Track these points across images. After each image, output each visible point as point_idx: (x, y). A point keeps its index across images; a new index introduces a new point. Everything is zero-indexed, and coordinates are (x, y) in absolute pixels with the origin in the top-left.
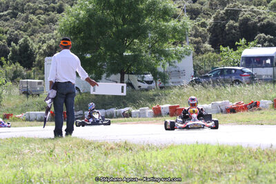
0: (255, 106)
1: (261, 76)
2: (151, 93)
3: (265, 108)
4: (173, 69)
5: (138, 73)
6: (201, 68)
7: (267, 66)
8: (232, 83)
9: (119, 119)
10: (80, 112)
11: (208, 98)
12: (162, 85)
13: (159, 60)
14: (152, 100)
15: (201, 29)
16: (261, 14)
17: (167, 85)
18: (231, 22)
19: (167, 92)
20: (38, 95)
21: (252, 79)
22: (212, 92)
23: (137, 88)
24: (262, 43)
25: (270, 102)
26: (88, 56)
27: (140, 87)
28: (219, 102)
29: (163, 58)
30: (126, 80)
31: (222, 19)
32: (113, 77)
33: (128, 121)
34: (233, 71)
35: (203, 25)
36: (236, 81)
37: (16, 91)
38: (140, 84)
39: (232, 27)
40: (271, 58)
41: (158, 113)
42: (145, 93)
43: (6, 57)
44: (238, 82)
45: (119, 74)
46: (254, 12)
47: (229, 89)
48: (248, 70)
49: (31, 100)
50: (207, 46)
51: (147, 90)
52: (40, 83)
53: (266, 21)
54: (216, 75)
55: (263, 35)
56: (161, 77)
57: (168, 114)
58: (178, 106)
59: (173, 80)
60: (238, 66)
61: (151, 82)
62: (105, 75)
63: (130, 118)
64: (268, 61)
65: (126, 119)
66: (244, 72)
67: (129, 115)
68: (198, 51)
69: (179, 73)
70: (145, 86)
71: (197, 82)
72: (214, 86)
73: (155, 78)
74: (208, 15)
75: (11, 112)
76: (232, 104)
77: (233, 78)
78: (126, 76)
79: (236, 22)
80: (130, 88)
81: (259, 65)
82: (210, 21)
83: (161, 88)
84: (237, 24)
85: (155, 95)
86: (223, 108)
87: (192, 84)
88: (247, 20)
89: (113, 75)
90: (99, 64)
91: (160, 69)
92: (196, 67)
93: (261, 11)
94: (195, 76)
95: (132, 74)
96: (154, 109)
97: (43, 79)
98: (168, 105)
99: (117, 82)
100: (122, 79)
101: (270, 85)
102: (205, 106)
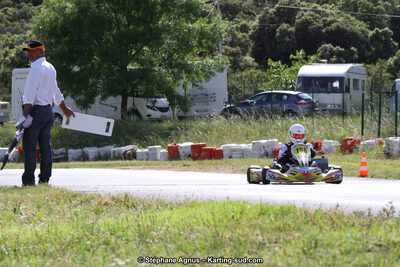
1: (325, 105)
2: (165, 125)
3: (329, 151)
4: (198, 92)
5: (148, 95)
6: (238, 91)
7: (334, 90)
8: (284, 114)
9: (121, 162)
10: (61, 150)
11: (247, 135)
12: (182, 114)
13: (177, 77)
14: (165, 135)
15: (240, 35)
16: (327, 15)
17: (188, 114)
18: (285, 26)
19: (188, 124)
20: (2, 123)
21: (312, 109)
22: (254, 126)
23: (145, 117)
24: (329, 58)
26: (76, 69)
27: (149, 116)
28: (264, 141)
29: (184, 75)
30: (129, 105)
31: (272, 20)
32: (111, 100)
34: (285, 97)
35: (244, 29)
36: (289, 111)
38: (150, 111)
39: (284, 33)
40: (340, 79)
41: (174, 155)
42: (157, 124)
44: (292, 113)
45: (119, 98)
46: (318, 12)
47: (279, 123)
48: (306, 96)
50: (249, 59)
51: (160, 120)
52: (4, 106)
53: (334, 25)
54: (260, 102)
55: (329, 46)
56: (180, 102)
57: (189, 156)
58: (204, 145)
59: (198, 107)
60: (293, 89)
61: (166, 110)
62: (100, 97)
63: (134, 161)
64: (336, 84)
65: (128, 161)
66: (300, 99)
67: (133, 156)
68: (235, 66)
69: (207, 97)
70: (157, 114)
71: (233, 111)
72: (257, 118)
73: (172, 104)
74: (250, 15)
77: (285, 108)
78: (130, 100)
79: (292, 26)
80: (136, 117)
81: (324, 90)
83: (181, 118)
84: (292, 29)
85: (171, 129)
86: (269, 150)
87: (226, 113)
88: (307, 23)
89: (112, 97)
90: (91, 81)
91: (179, 91)
92: (231, 90)
93: (328, 11)
94: (230, 101)
95: (138, 96)
96: (169, 149)
97: (9, 100)
98: (190, 144)
99: (116, 108)
100: (124, 104)
101: (338, 119)
102: (243, 146)
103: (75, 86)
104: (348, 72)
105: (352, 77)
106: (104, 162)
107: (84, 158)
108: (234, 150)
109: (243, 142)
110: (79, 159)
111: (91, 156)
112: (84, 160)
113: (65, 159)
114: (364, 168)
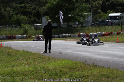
0: (111, 34)
1: (115, 23)
2: (78, 29)
3: (114, 34)
5: (73, 22)
7: (117, 19)
8: (105, 25)
9: (67, 38)
10: (54, 35)
14: (77, 31)
15: (97, 5)
19: (83, 28)
20: (40, 29)
21: (112, 24)
22: (98, 28)
23: (73, 27)
25: (116, 32)
26: (56, 16)
28: (99, 32)
29: (82, 18)
30: (69, 24)
33: (69, 39)
34: (105, 21)
35: (99, 3)
37: (33, 28)
38: (74, 25)
39: (108, 5)
40: (118, 16)
41: (79, 36)
42: (76, 29)
43: (31, 15)
44: (107, 25)
45: (67, 23)
47: (104, 28)
48: (110, 21)
49: (37, 31)
50: (100, 11)
51: (77, 27)
53: (119, 2)
54: (100, 23)
55: (118, 7)
56: (81, 23)
59: (85, 24)
60: (107, 19)
63: (70, 38)
64: (118, 18)
65: (68, 38)
66: (109, 21)
67: (70, 36)
68: (95, 13)
69: (88, 22)
70: (76, 26)
71: (93, 25)
73: (79, 24)
75: (31, 35)
76: (104, 33)
79: (109, 2)
80: (71, 27)
81: (115, 19)
82: (101, 2)
84: (110, 3)
86: (101, 34)
87: (92, 25)
88: (113, 2)
91: (81, 21)
92: (94, 20)
94: (93, 22)
95: (71, 22)
96: (78, 34)
97: (42, 24)
98: (83, 33)
99: (66, 25)
100: (68, 24)
101: (117, 26)
102: (95, 33)
103: (56, 20)
104: (120, 15)
105: (121, 16)
106: (63, 38)
107: (59, 37)
108: (93, 35)
109: (95, 32)
110: (57, 38)
111: (60, 37)
112: (58, 38)
113: (54, 38)
114: (118, 41)
